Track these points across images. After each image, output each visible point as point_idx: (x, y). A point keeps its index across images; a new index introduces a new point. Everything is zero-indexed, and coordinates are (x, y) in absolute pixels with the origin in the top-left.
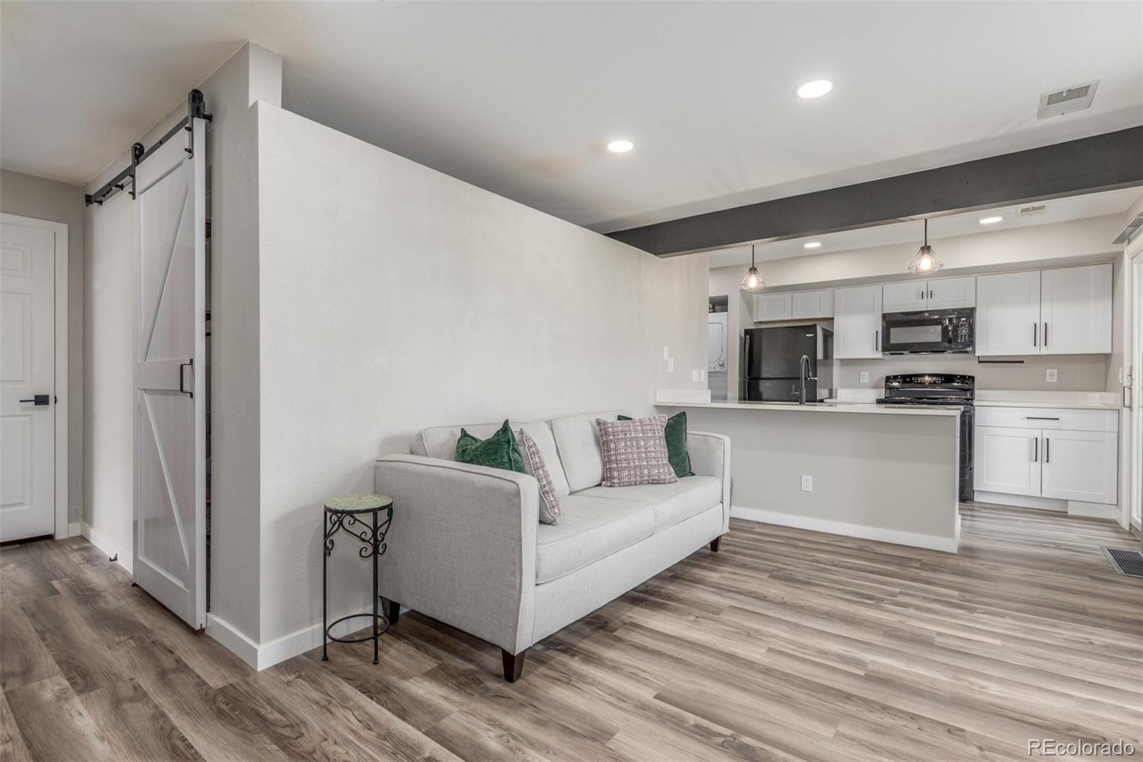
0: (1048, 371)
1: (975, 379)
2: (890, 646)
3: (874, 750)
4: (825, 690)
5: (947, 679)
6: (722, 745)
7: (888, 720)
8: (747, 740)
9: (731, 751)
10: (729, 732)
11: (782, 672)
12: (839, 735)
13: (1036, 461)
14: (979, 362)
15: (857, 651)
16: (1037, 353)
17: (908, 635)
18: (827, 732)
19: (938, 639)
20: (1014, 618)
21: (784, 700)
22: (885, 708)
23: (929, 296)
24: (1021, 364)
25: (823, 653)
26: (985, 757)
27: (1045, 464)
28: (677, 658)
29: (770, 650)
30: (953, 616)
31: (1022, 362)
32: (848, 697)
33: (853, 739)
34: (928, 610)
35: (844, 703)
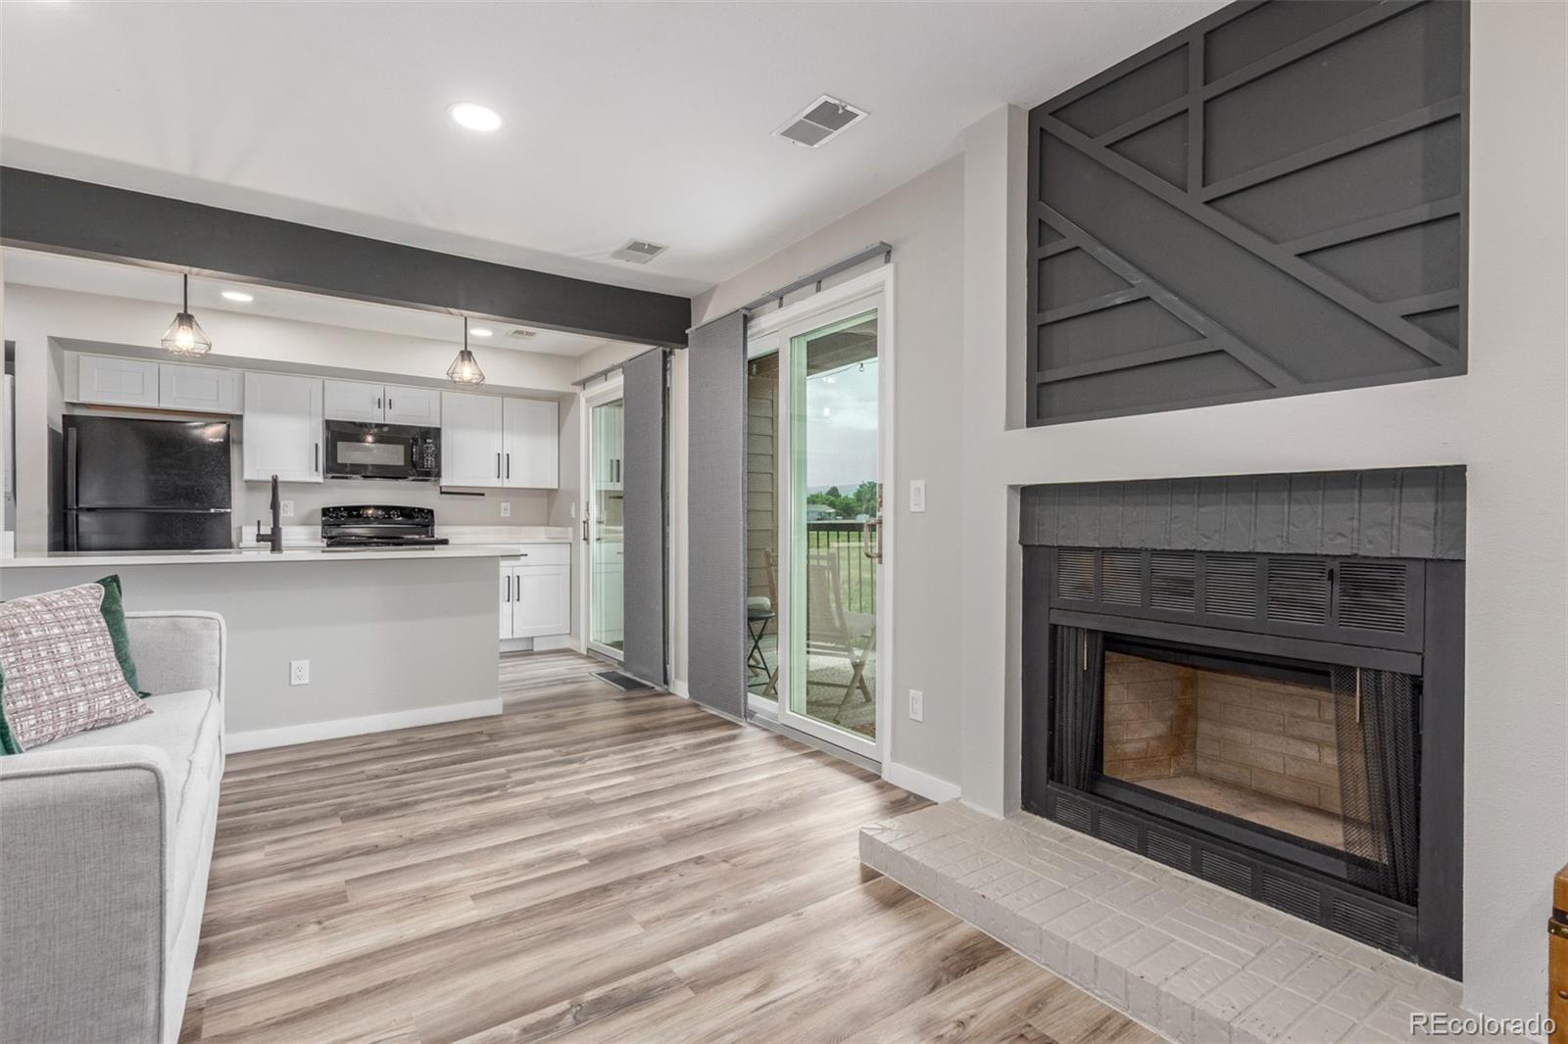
0: (503, 505)
1: (435, 513)
2: (568, 825)
3: (681, 915)
4: (579, 898)
5: (641, 827)
6: (577, 1022)
7: (657, 885)
8: (590, 995)
9: (594, 1017)
10: (565, 1005)
11: (520, 910)
12: (645, 924)
13: (509, 600)
14: (442, 493)
15: (553, 846)
16: (500, 485)
17: (568, 807)
18: (633, 930)
19: (593, 797)
20: (615, 753)
21: (563, 934)
22: (642, 878)
23: (387, 406)
24: (481, 497)
25: (528, 866)
26: (734, 865)
27: (516, 603)
28: (377, 988)
29: (474, 897)
30: (576, 772)
31: (483, 495)
32: (605, 890)
33: (658, 919)
34: (552, 777)
35: (611, 896)
